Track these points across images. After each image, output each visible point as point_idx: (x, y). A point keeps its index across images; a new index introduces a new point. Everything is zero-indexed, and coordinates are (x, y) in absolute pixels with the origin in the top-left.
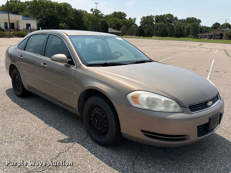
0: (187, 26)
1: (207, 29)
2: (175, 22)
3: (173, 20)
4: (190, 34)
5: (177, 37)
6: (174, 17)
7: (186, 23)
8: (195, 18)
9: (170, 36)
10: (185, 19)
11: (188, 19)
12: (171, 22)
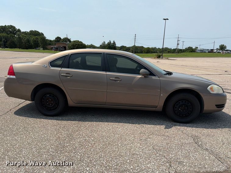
0: (33, 39)
1: (51, 42)
2: (18, 34)
3: (16, 32)
4: (40, 46)
5: (27, 48)
6: (16, 29)
7: (30, 36)
8: (38, 31)
9: (19, 48)
10: (28, 32)
11: (31, 31)
12: (15, 34)
